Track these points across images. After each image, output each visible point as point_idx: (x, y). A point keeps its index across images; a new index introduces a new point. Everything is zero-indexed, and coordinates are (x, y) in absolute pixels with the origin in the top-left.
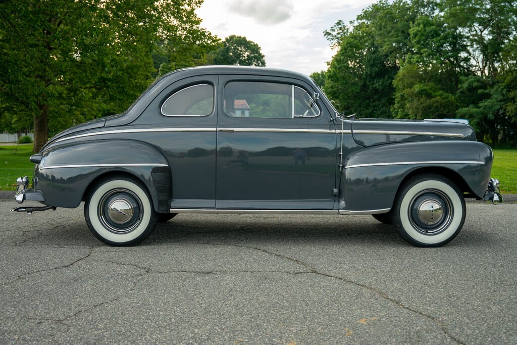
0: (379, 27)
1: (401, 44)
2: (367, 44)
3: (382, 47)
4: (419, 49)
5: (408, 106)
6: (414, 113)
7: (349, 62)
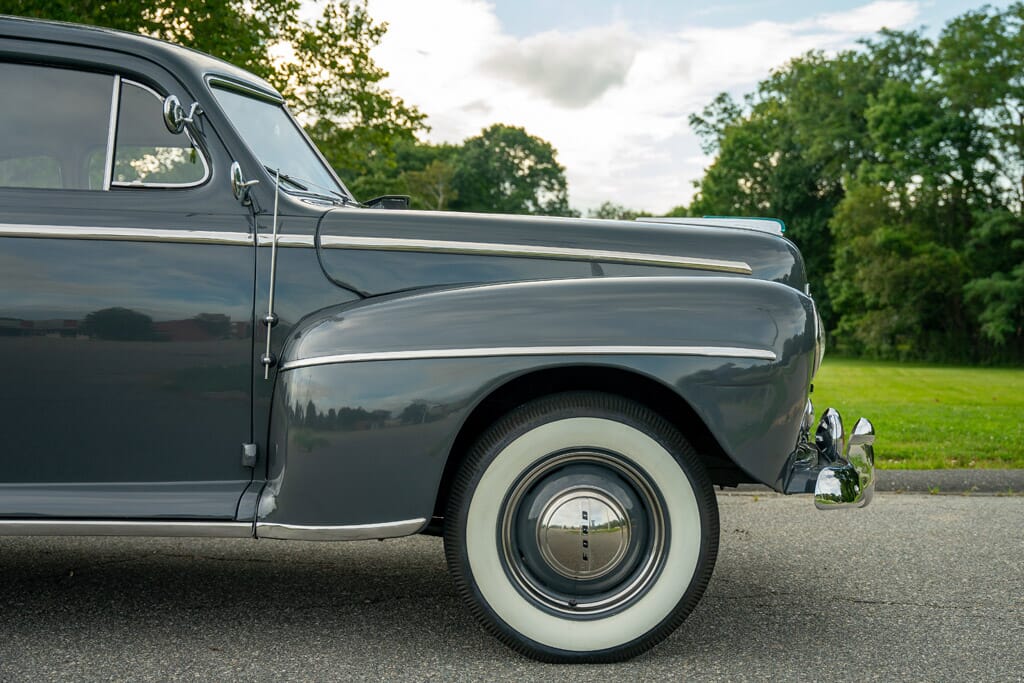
0: (802, 106)
1: (852, 143)
2: (777, 144)
3: (808, 148)
4: (887, 152)
5: (860, 274)
6: (873, 289)
7: (741, 181)
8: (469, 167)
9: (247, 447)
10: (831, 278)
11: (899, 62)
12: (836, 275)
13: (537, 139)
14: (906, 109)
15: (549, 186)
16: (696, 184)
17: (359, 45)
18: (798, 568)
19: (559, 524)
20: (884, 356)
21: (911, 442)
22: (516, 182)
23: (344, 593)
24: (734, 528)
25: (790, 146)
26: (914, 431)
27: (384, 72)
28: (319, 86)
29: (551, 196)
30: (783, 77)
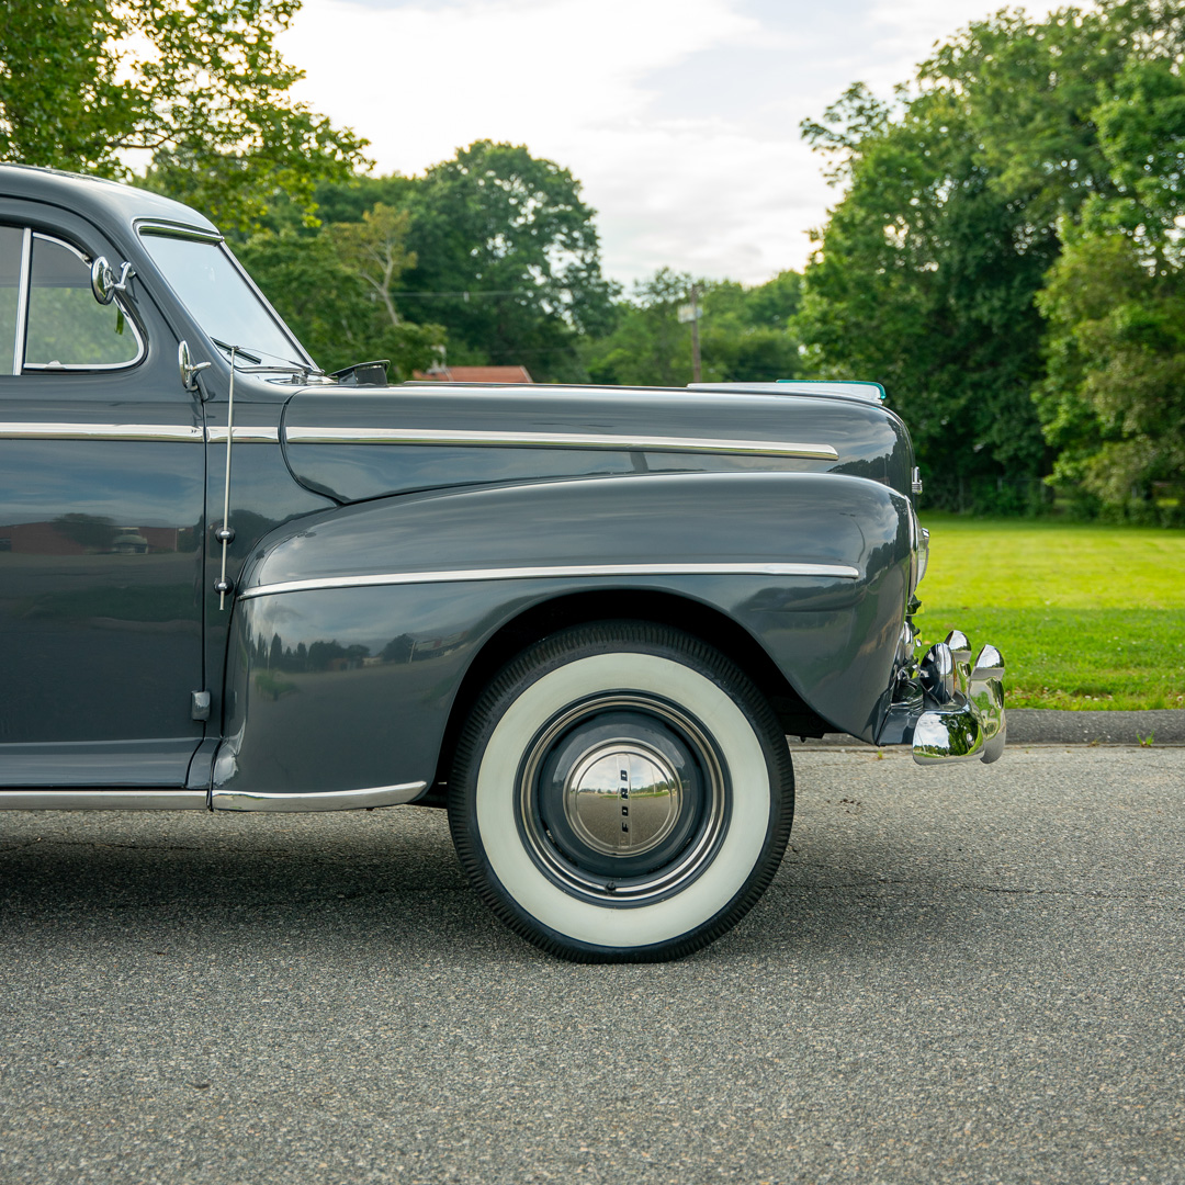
0: (989, 103)
1: (1074, 163)
2: (949, 165)
3: (999, 173)
4: (1132, 177)
5: (1090, 383)
6: (1113, 407)
7: (890, 230)
8: (434, 213)
9: (197, 695)
10: (1042, 389)
11: (1149, 24)
12: (1050, 384)
13: (548, 163)
14: (1160, 106)
15: (569, 242)
16: (814, 236)
17: (257, 32)
18: (922, 849)
19: (591, 788)
20: (1135, 518)
21: (1128, 668)
22: (512, 236)
23: (309, 887)
24: (841, 797)
25: (967, 170)
26: (1135, 650)
27: (298, 71)
28: (192, 98)
29: (572, 258)
30: (957, 54)
